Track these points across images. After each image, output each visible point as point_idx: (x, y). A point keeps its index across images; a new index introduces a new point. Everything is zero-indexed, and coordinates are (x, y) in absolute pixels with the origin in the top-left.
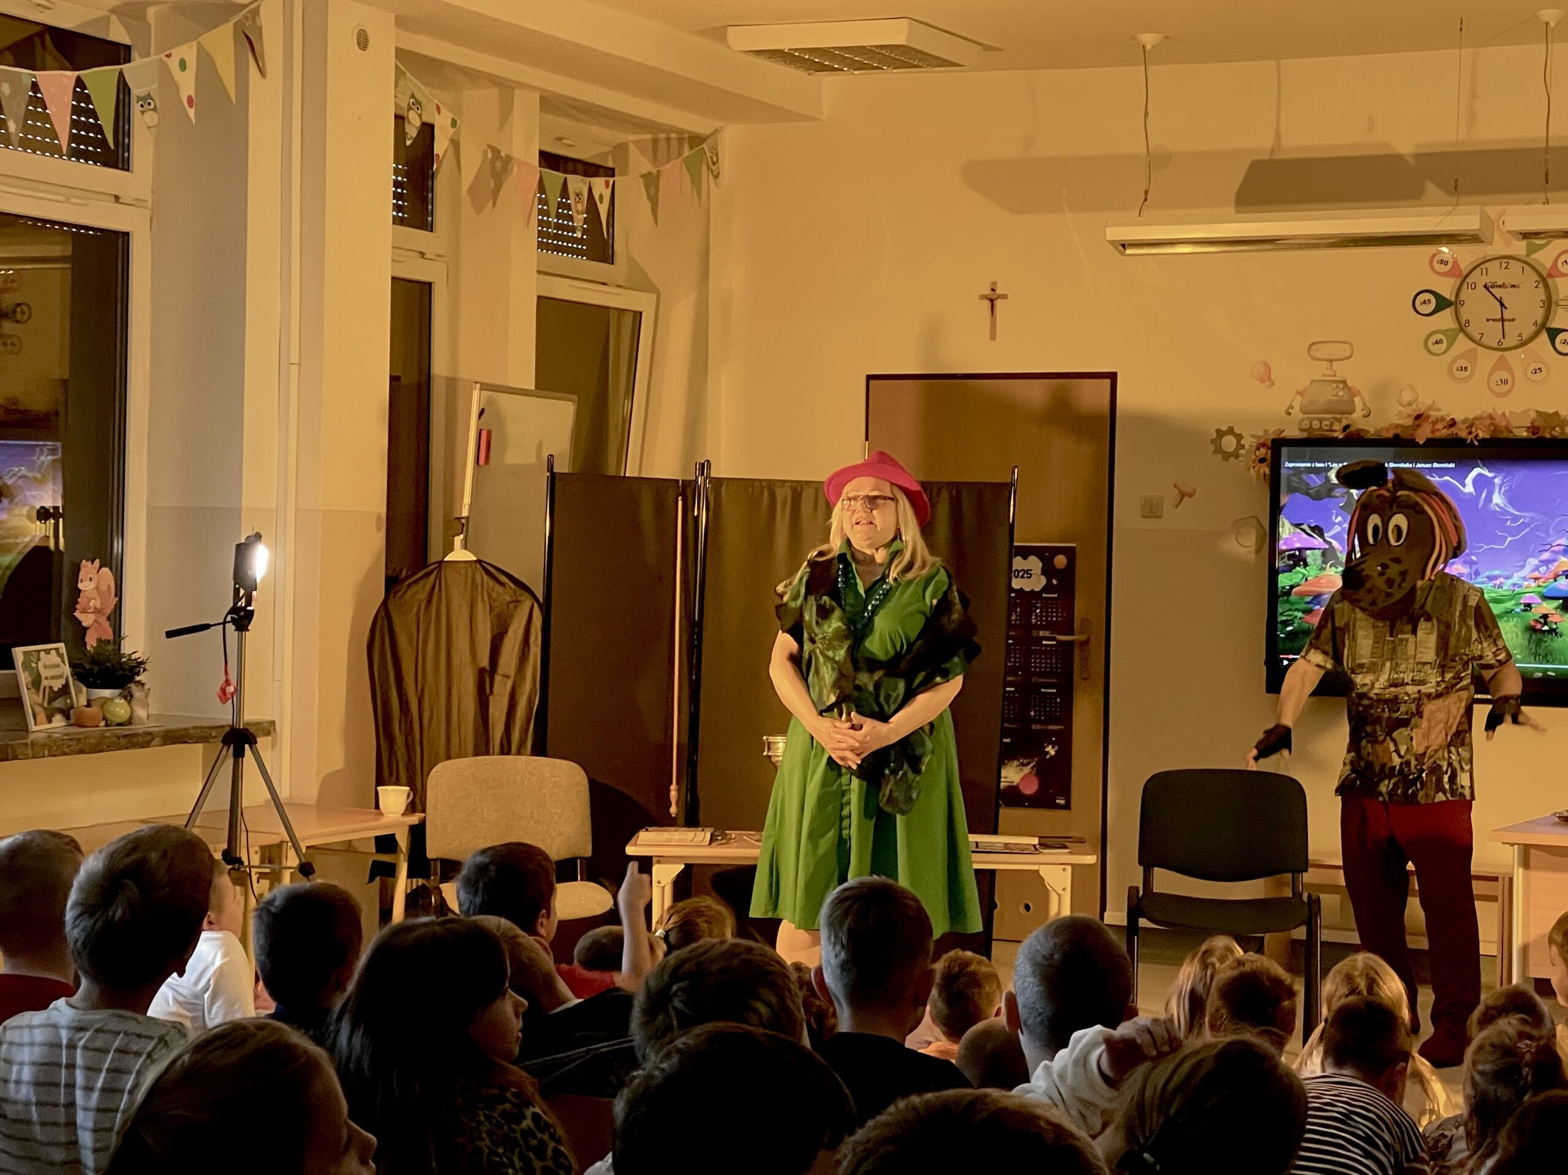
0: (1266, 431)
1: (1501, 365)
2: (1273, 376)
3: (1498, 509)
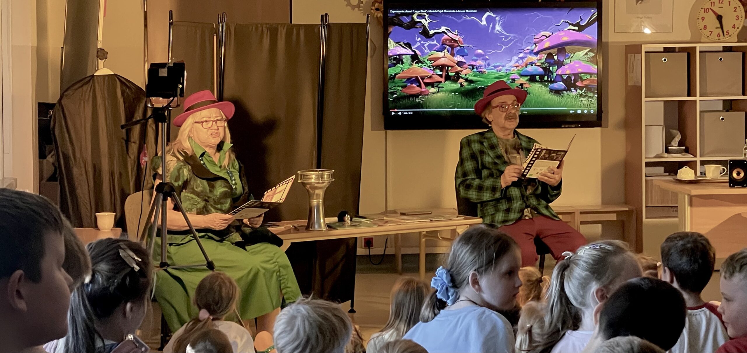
3: (498, 33)
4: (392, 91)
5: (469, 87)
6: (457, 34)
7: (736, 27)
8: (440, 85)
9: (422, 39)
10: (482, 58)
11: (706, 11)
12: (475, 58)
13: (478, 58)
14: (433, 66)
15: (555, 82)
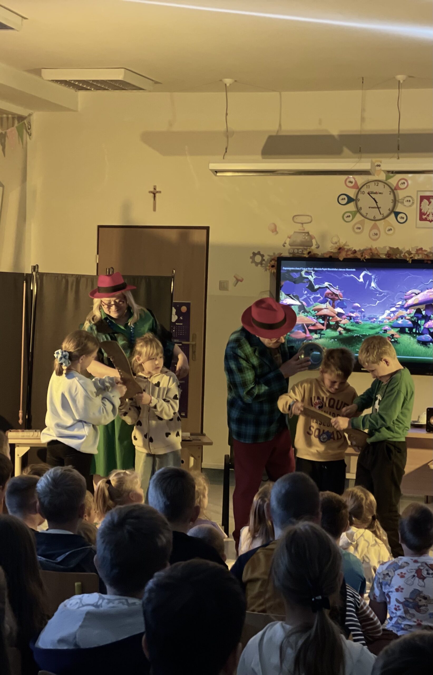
0: (274, 254)
1: (375, 227)
2: (277, 230)
3: (373, 289)
5: (347, 335)
6: (337, 289)
8: (322, 332)
9: (308, 293)
10: (358, 310)
12: (352, 310)
13: (355, 311)
14: (317, 316)
15: (422, 334)
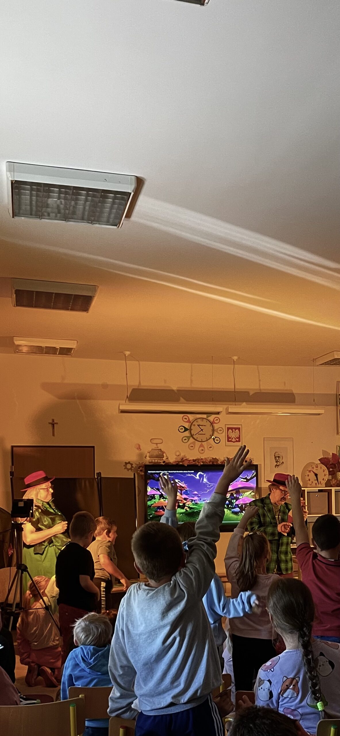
1: (202, 446)
2: (141, 448)
3: (205, 483)
4: (149, 513)
5: (190, 511)
6: (184, 483)
7: (325, 479)
10: (197, 496)
11: (310, 471)
12: (193, 496)
15: (235, 508)
